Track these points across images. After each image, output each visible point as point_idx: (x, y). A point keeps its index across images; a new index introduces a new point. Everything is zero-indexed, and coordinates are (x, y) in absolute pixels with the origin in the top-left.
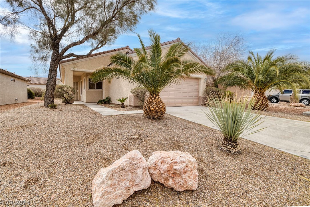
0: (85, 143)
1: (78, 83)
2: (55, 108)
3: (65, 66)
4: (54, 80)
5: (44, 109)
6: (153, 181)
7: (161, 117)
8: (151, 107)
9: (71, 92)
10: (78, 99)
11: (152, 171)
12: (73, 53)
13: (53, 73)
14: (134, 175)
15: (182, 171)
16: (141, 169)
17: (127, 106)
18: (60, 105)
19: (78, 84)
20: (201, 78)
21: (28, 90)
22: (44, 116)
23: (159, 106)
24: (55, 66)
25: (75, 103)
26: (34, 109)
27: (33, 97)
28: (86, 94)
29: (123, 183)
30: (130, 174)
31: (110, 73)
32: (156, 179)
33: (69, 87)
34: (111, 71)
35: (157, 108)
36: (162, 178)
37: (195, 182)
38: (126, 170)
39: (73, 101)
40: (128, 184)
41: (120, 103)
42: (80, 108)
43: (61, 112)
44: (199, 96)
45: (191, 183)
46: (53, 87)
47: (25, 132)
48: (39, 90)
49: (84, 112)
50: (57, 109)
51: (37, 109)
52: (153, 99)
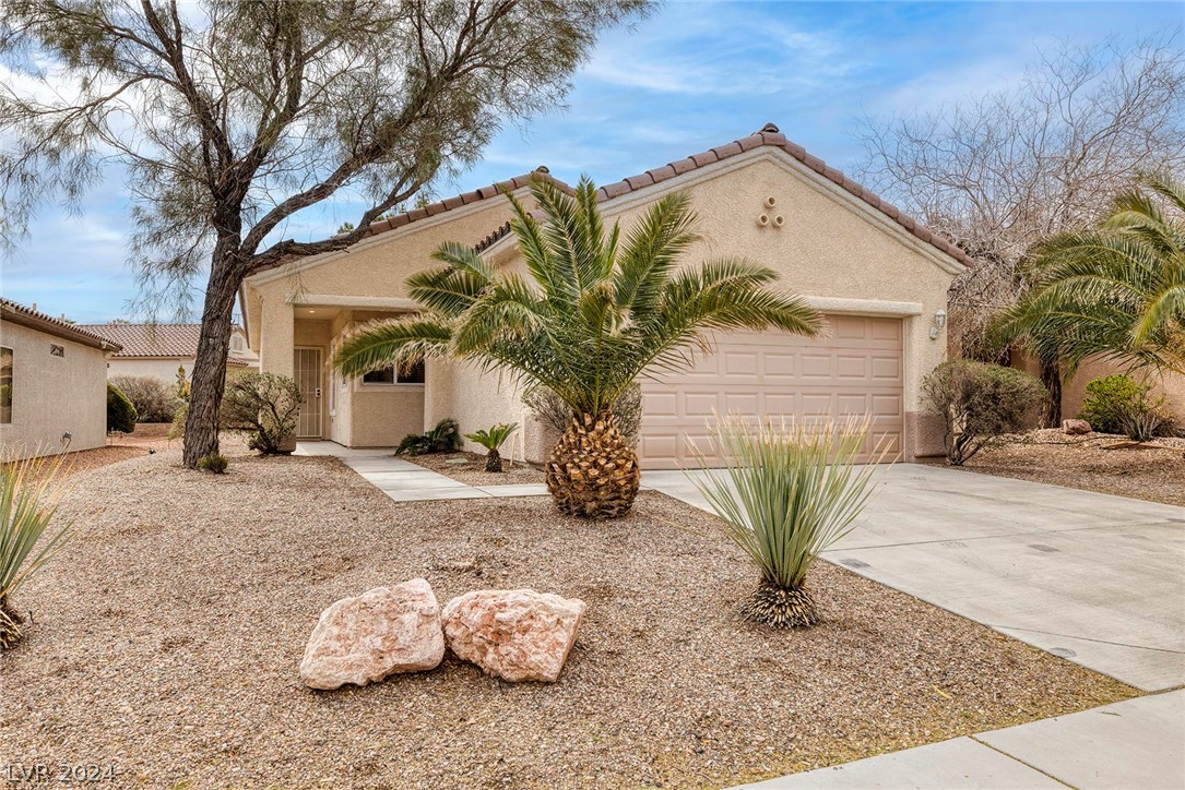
0: (309, 578)
1: (319, 351)
2: (221, 472)
3: (262, 284)
4: (219, 356)
5: (184, 475)
6: (449, 653)
7: (613, 508)
8: (572, 468)
9: (283, 404)
10: (318, 433)
11: (451, 631)
12: (292, 241)
13: (217, 329)
14: (395, 625)
15: (514, 624)
16: (414, 615)
17: (517, 465)
18: (240, 460)
19: (319, 356)
20: (910, 316)
21: (110, 391)
22: (187, 501)
23: (602, 462)
24: (224, 299)
25: (301, 449)
26: (151, 474)
27: (127, 423)
28: (349, 406)
29: (368, 638)
30: (385, 622)
31: (399, 345)
32: (462, 651)
33: (276, 380)
34: (402, 337)
35: (594, 472)
36: (474, 648)
37: (550, 658)
38: (376, 610)
39: (294, 440)
40: (378, 643)
41: (485, 451)
42: (313, 471)
43: (244, 486)
44: (907, 408)
45: (538, 657)
46: (216, 388)
47: (139, 546)
48: (150, 386)
49: (326, 488)
50: (228, 477)
51: (160, 477)
52: (584, 432)
